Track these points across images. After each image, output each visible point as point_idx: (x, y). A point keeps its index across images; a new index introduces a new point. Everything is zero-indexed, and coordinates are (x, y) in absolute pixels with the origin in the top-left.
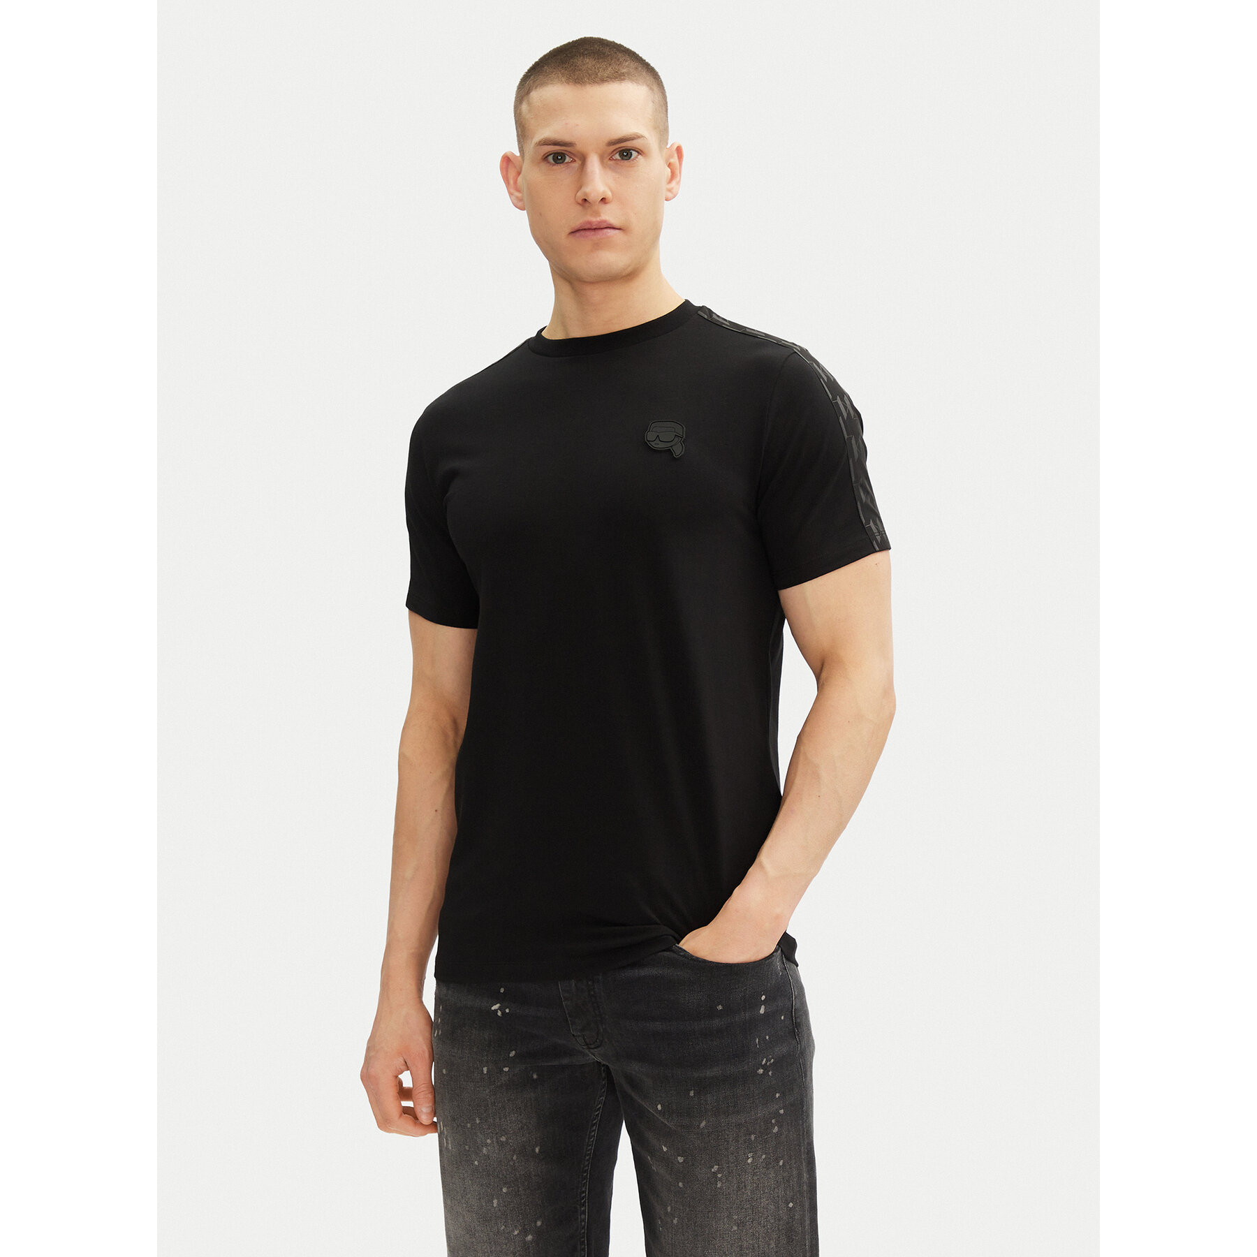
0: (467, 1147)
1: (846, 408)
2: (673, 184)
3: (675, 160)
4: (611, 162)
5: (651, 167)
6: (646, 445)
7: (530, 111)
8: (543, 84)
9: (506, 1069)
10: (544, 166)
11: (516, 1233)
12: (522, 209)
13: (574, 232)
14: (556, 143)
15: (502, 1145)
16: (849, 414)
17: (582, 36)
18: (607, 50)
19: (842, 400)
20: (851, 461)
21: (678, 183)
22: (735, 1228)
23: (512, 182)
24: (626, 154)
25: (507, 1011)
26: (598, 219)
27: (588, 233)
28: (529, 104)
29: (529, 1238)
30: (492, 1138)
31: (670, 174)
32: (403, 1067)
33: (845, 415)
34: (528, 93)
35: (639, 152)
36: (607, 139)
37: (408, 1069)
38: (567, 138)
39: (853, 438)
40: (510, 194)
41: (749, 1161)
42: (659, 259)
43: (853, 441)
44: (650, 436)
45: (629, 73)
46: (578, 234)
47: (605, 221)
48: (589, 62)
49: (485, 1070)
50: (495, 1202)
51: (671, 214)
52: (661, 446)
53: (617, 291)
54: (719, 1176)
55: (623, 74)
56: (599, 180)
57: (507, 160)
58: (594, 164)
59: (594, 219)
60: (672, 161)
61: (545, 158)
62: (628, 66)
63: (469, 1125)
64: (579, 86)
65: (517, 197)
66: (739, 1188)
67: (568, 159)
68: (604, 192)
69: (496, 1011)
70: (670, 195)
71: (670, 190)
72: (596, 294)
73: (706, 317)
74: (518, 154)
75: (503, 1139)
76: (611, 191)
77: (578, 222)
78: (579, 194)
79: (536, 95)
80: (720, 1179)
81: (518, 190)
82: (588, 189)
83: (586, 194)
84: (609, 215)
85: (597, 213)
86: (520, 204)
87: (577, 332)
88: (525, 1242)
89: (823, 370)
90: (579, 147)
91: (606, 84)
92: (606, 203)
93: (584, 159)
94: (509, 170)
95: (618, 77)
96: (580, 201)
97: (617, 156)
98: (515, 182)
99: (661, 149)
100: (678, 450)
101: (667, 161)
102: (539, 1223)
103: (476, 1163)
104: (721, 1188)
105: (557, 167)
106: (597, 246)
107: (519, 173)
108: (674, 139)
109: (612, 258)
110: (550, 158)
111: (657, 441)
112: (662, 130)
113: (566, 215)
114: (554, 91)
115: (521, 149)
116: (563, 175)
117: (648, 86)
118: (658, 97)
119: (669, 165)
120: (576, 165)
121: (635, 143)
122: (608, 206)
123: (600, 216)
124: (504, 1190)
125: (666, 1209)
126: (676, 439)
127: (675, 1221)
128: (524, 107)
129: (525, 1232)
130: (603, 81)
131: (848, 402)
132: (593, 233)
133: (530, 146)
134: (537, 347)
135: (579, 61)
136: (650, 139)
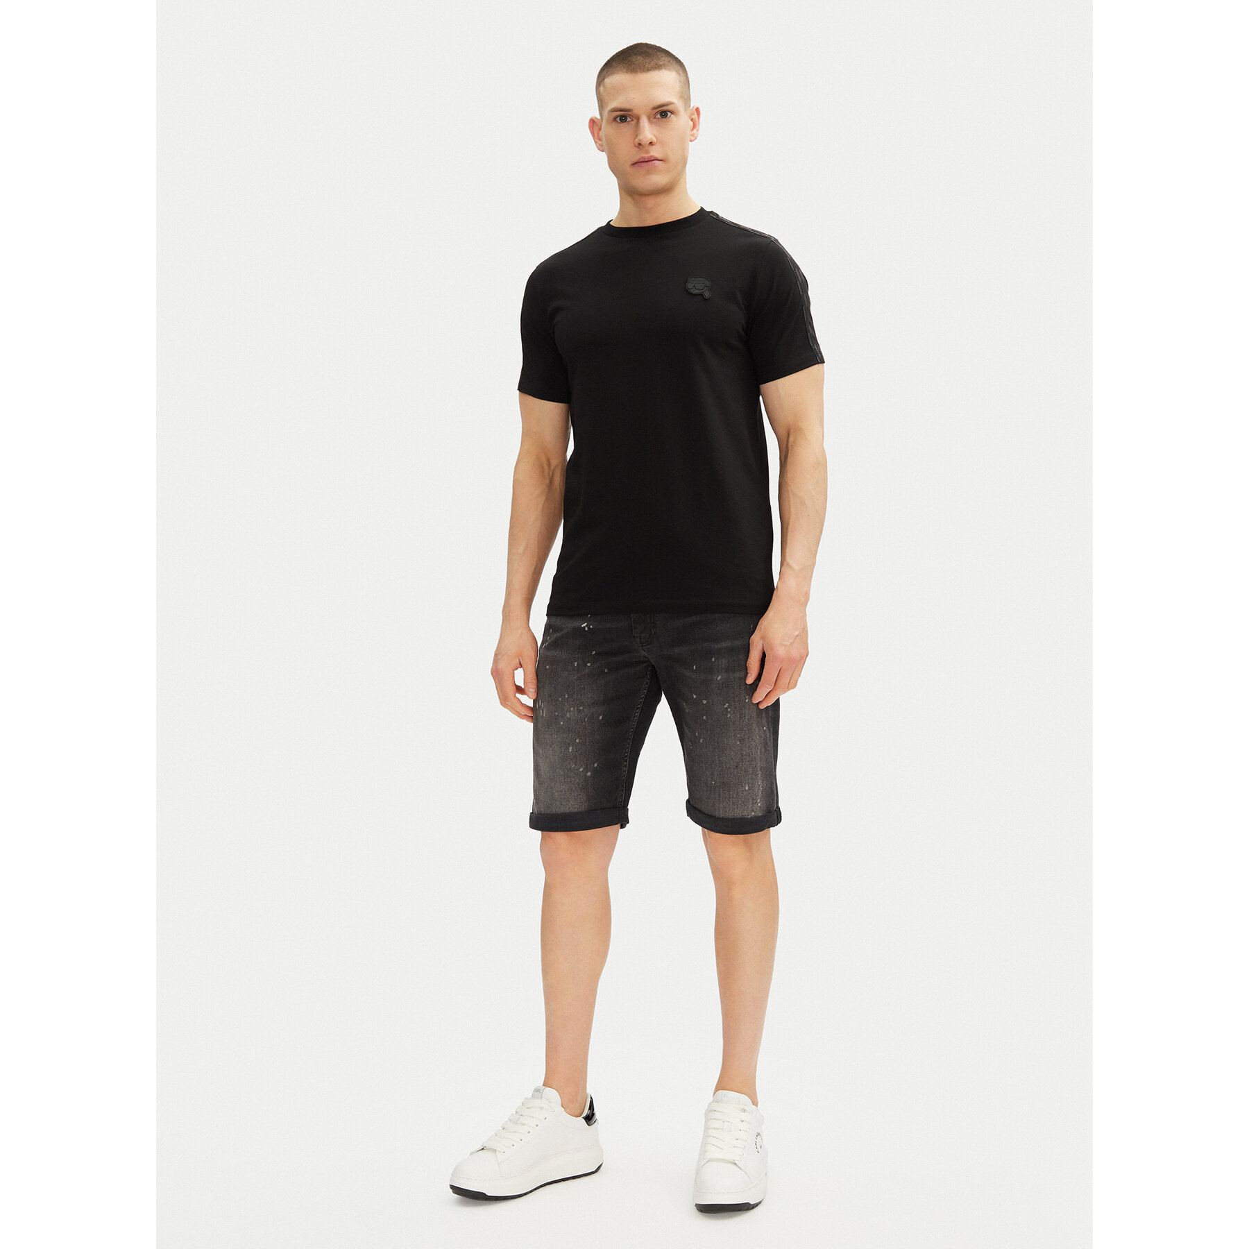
0: (556, 714)
2: (695, 130)
3: (695, 116)
4: (654, 120)
5: (680, 121)
6: (687, 291)
7: (605, 91)
8: (612, 74)
9: (589, 664)
10: (614, 124)
11: (581, 770)
12: (603, 151)
13: (634, 164)
14: (621, 110)
15: (579, 711)
17: (636, 43)
18: (650, 51)
21: (698, 130)
22: (738, 743)
23: (596, 135)
24: (664, 114)
25: (591, 627)
26: (649, 155)
27: (642, 164)
28: (604, 86)
29: (589, 774)
30: (574, 707)
31: (692, 125)
32: (519, 665)
34: (604, 79)
35: (672, 112)
36: (652, 106)
37: (521, 667)
38: (627, 106)
40: (595, 142)
41: (747, 701)
42: (686, 179)
44: (690, 286)
45: (664, 65)
46: (636, 165)
47: (652, 156)
48: (640, 59)
49: (576, 664)
50: (571, 748)
51: (693, 149)
52: (696, 292)
53: (662, 199)
54: (729, 710)
55: (661, 65)
56: (648, 131)
57: (593, 122)
58: (644, 122)
59: (646, 156)
60: (693, 117)
61: (615, 119)
62: (664, 60)
63: (560, 699)
64: (634, 74)
65: (600, 144)
66: (741, 718)
67: (629, 119)
68: (651, 139)
69: (585, 627)
70: (692, 138)
71: (692, 135)
72: (650, 202)
73: (715, 218)
74: (599, 117)
75: (581, 708)
76: (656, 137)
77: (636, 158)
78: (636, 140)
79: (608, 81)
80: (730, 712)
81: (600, 140)
82: (641, 137)
83: (640, 140)
84: (655, 152)
85: (648, 152)
86: (601, 149)
87: (635, 224)
88: (586, 777)
90: (636, 111)
91: (650, 72)
92: (652, 145)
93: (638, 119)
94: (595, 128)
95: (658, 67)
96: (637, 145)
97: (659, 116)
98: (598, 135)
99: (686, 110)
100: (707, 294)
101: (690, 117)
102: (596, 765)
103: (562, 723)
104: (730, 718)
105: (622, 124)
106: (649, 172)
107: (600, 129)
108: (694, 103)
109: (658, 179)
110: (618, 119)
111: (694, 289)
112: (686, 98)
113: (628, 153)
114: (619, 78)
115: (601, 115)
116: (626, 129)
117: (676, 72)
118: (683, 78)
119: (692, 120)
120: (634, 122)
121: (669, 108)
122: (654, 147)
123: (649, 153)
124: (577, 741)
125: (695, 734)
126: (705, 288)
127: (701, 741)
128: (602, 89)
129: (586, 770)
130: (648, 70)
132: (646, 164)
133: (606, 113)
134: (608, 232)
135: (633, 59)
136: (678, 104)
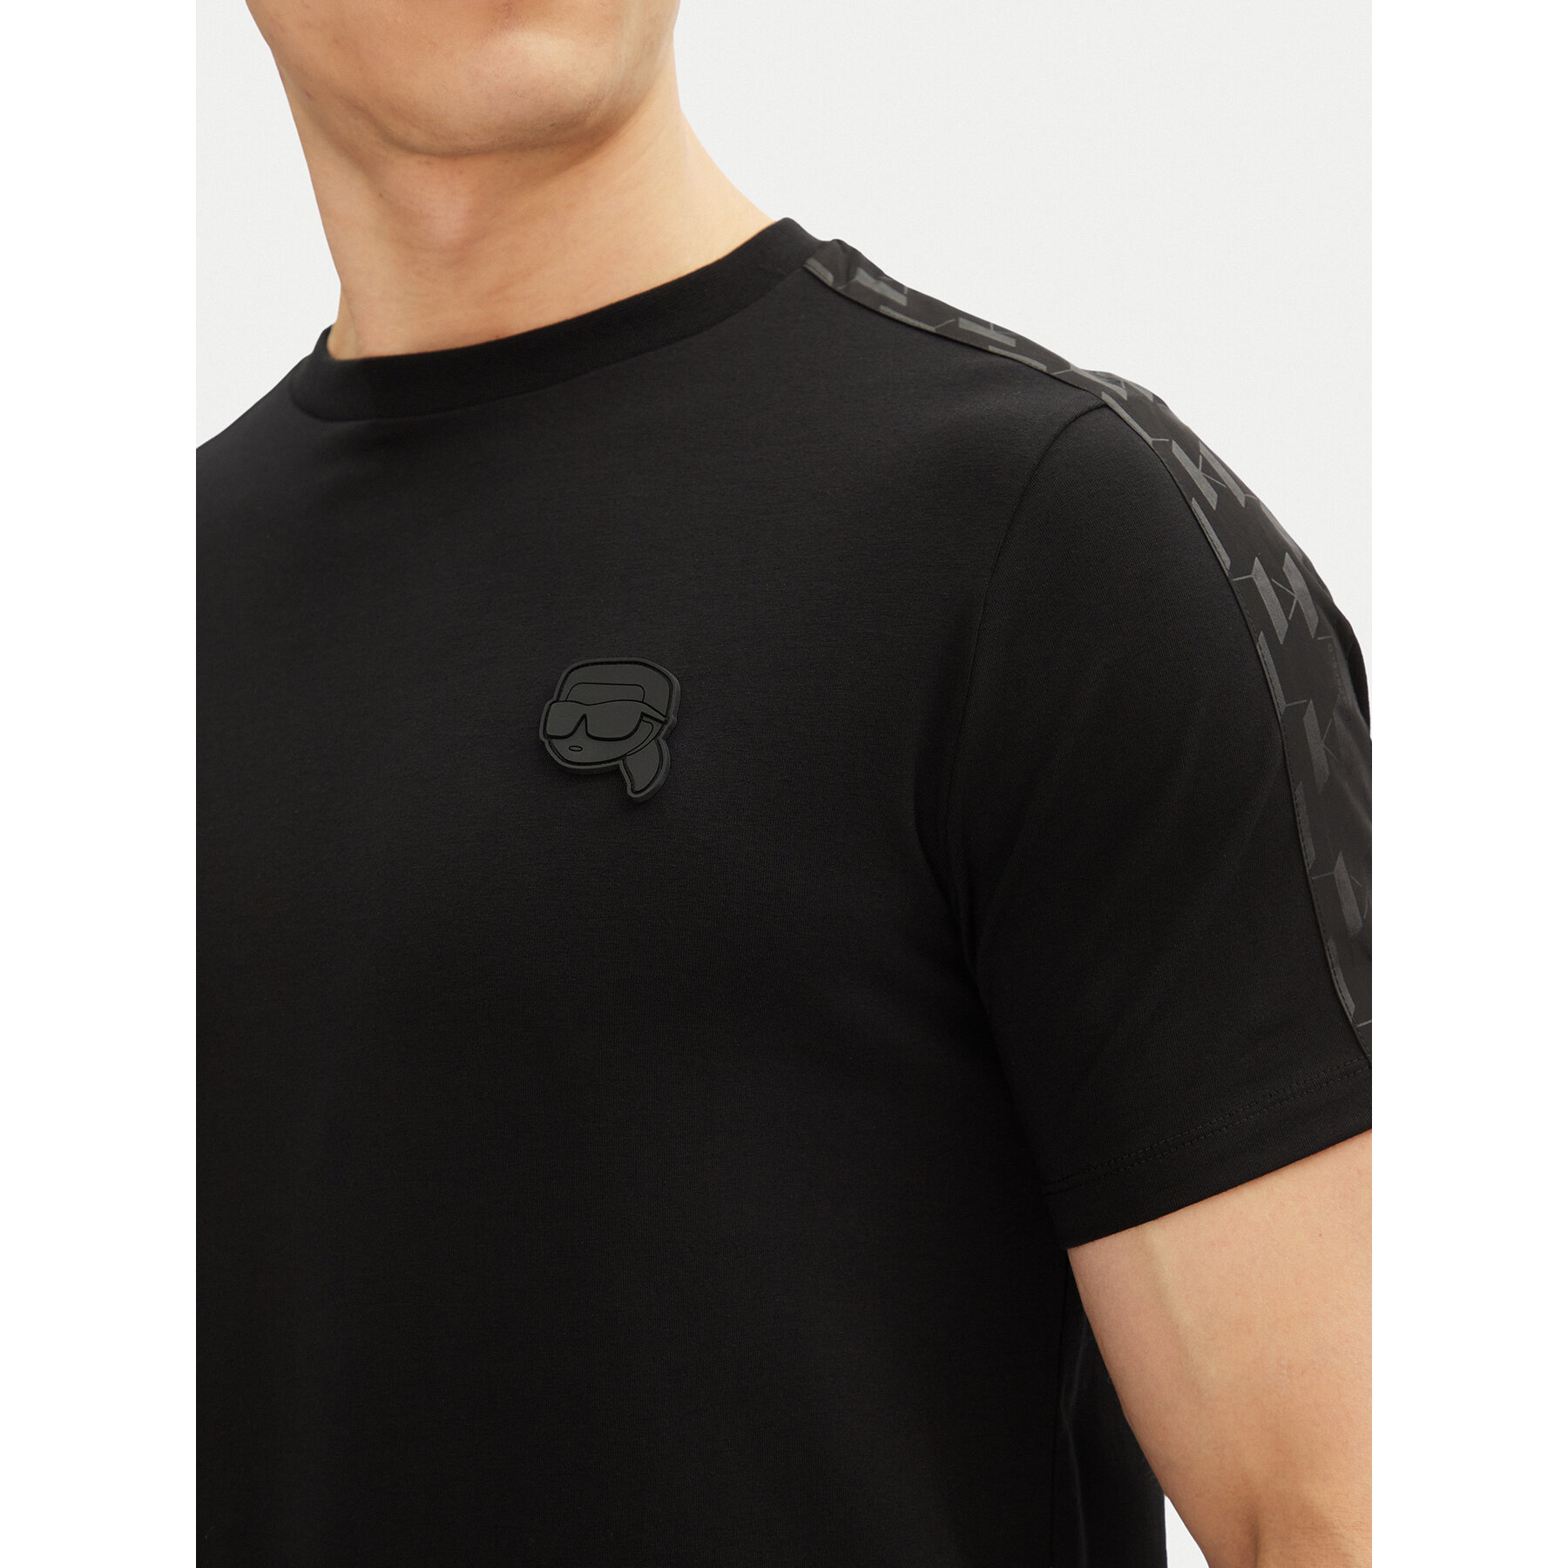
1: (1285, 599)
6: (538, 751)
16: (1297, 622)
19: (1275, 573)
20: (1299, 792)
33: (1280, 623)
39: (1311, 708)
43: (1310, 720)
44: (561, 718)
52: (589, 754)
73: (829, 278)
89: (1212, 468)
100: (644, 772)
111: (579, 739)
126: (645, 730)
131: (1297, 582)
